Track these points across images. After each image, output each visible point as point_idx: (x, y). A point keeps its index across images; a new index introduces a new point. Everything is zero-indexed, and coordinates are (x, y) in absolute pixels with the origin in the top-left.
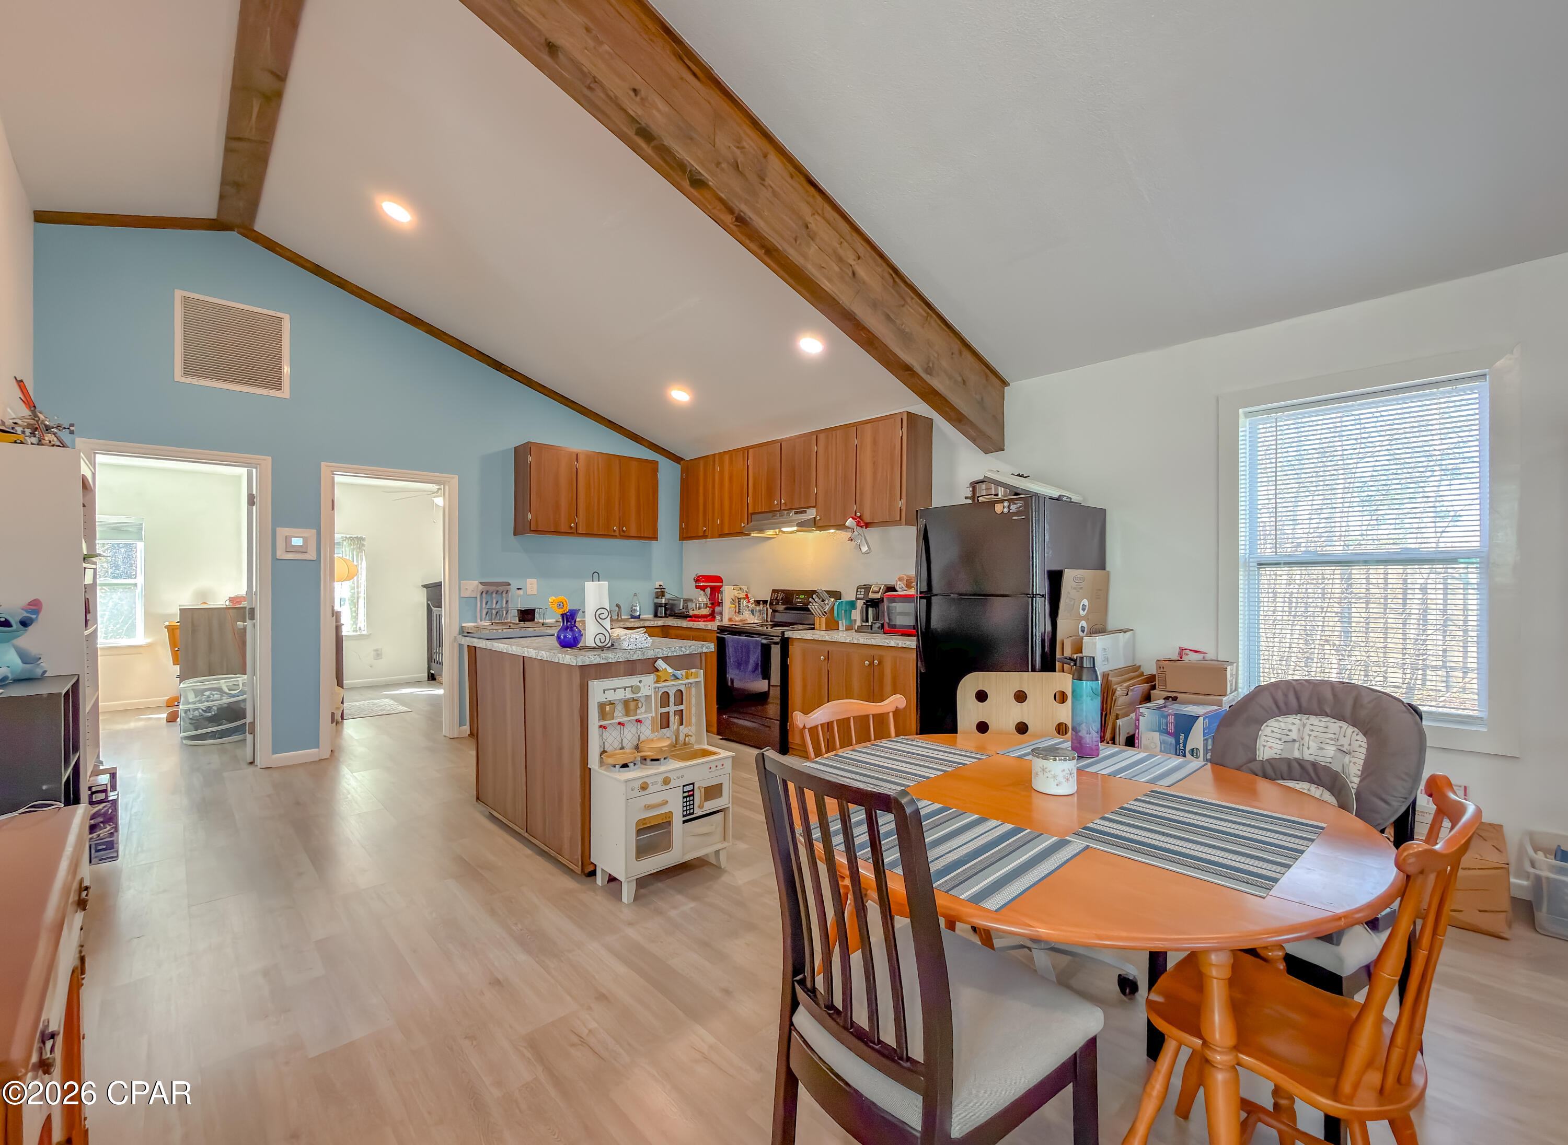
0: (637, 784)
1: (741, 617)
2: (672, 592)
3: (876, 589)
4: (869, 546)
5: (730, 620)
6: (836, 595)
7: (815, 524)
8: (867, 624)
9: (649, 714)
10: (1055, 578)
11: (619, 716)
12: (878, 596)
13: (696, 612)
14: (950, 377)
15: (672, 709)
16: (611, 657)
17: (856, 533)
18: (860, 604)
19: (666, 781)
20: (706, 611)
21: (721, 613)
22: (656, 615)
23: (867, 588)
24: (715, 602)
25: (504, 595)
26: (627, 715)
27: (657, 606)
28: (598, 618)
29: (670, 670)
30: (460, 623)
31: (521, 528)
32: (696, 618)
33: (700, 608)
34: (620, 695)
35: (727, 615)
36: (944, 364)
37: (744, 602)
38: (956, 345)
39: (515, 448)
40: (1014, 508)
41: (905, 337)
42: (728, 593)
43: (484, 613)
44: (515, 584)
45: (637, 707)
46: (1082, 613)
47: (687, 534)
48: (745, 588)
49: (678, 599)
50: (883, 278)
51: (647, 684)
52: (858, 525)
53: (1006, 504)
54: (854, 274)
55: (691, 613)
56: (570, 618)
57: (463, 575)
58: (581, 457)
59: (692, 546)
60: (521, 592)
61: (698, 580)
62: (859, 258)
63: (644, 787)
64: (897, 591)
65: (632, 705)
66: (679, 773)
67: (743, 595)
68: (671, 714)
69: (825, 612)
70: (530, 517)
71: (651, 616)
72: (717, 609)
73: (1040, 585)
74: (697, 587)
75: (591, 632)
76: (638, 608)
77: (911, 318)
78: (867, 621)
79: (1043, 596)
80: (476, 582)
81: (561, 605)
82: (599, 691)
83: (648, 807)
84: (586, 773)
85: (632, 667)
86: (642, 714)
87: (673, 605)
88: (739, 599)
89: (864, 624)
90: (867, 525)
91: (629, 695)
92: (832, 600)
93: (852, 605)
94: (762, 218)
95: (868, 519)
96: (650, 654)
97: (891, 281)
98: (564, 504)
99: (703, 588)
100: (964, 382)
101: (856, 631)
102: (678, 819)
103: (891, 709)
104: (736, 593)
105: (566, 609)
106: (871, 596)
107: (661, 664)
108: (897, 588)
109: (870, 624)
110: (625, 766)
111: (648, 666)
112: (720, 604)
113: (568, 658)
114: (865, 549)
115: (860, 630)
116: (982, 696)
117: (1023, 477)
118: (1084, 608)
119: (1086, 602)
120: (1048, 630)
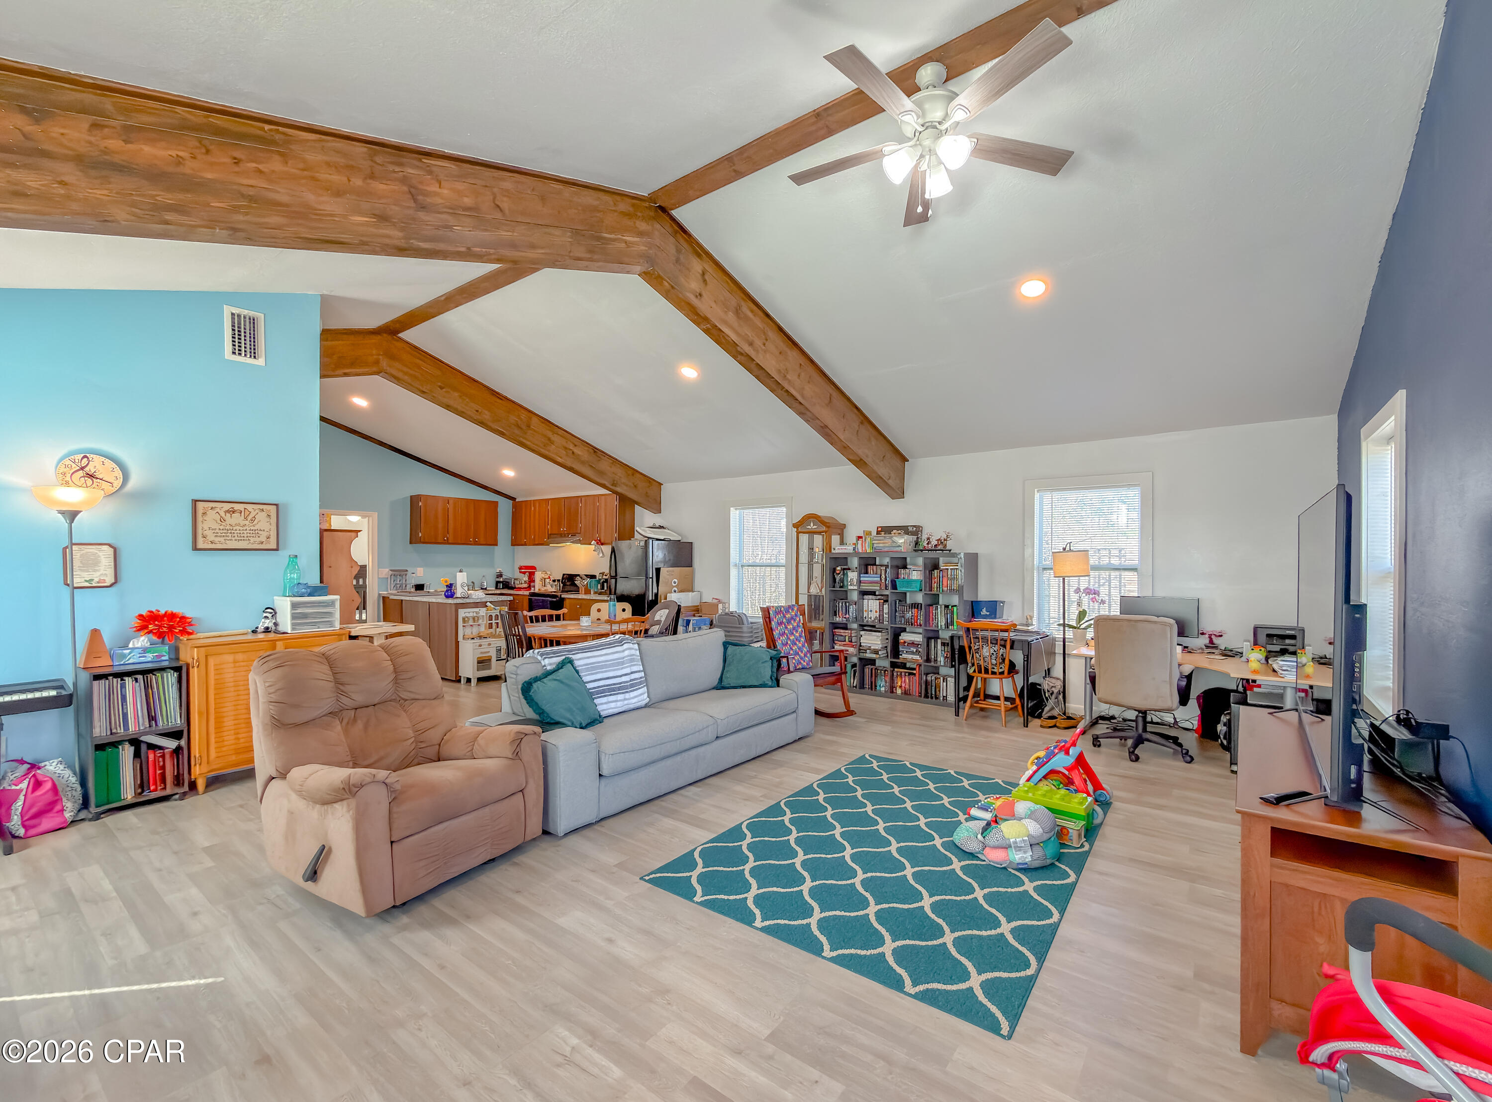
0: (478, 644)
1: (545, 588)
2: (507, 575)
3: (606, 574)
4: (603, 554)
5: (539, 590)
6: (590, 577)
7: (579, 542)
8: (604, 591)
9: (484, 622)
10: (658, 570)
11: (471, 622)
13: (520, 586)
14: (627, 485)
15: (494, 621)
16: (468, 601)
17: (597, 548)
18: (601, 581)
19: (489, 644)
20: (526, 585)
21: (534, 587)
22: (497, 588)
23: (603, 574)
24: (531, 580)
25: (404, 576)
26: (474, 622)
27: (497, 583)
28: (462, 586)
29: (492, 606)
30: (379, 591)
31: (414, 539)
32: (520, 589)
33: (522, 583)
34: (471, 614)
35: (538, 587)
36: (623, 480)
37: (548, 580)
39: (411, 496)
40: (642, 543)
42: (538, 576)
43: (393, 586)
44: (410, 570)
45: (478, 620)
46: (674, 584)
47: (515, 543)
48: (549, 573)
49: (511, 579)
51: (482, 611)
53: (639, 542)
54: (573, 453)
55: (517, 586)
56: (450, 586)
57: (380, 565)
58: (451, 502)
59: (519, 549)
60: (414, 575)
61: (521, 568)
62: (576, 446)
63: (480, 646)
65: (476, 619)
66: (495, 642)
67: (547, 577)
68: (493, 624)
69: (582, 585)
70: (420, 535)
71: (494, 589)
72: (532, 584)
73: (651, 574)
74: (520, 572)
75: (459, 592)
76: (485, 584)
78: (603, 589)
79: (652, 578)
80: (387, 570)
81: (446, 582)
82: (462, 613)
83: (482, 653)
84: (457, 643)
85: (477, 605)
86: (480, 622)
87: (508, 582)
88: (545, 579)
90: (602, 544)
91: (475, 615)
92: (588, 579)
93: (598, 582)
94: (528, 441)
95: (602, 541)
96: (484, 600)
98: (440, 526)
99: (524, 573)
100: (635, 487)
102: (494, 659)
103: (562, 613)
104: (543, 575)
105: (448, 583)
106: (604, 577)
107: (488, 604)
110: (473, 639)
111: (484, 605)
112: (534, 581)
113: (450, 601)
114: (601, 555)
115: (600, 593)
116: (599, 610)
117: (661, 527)
118: (675, 583)
119: (676, 580)
120: (655, 591)
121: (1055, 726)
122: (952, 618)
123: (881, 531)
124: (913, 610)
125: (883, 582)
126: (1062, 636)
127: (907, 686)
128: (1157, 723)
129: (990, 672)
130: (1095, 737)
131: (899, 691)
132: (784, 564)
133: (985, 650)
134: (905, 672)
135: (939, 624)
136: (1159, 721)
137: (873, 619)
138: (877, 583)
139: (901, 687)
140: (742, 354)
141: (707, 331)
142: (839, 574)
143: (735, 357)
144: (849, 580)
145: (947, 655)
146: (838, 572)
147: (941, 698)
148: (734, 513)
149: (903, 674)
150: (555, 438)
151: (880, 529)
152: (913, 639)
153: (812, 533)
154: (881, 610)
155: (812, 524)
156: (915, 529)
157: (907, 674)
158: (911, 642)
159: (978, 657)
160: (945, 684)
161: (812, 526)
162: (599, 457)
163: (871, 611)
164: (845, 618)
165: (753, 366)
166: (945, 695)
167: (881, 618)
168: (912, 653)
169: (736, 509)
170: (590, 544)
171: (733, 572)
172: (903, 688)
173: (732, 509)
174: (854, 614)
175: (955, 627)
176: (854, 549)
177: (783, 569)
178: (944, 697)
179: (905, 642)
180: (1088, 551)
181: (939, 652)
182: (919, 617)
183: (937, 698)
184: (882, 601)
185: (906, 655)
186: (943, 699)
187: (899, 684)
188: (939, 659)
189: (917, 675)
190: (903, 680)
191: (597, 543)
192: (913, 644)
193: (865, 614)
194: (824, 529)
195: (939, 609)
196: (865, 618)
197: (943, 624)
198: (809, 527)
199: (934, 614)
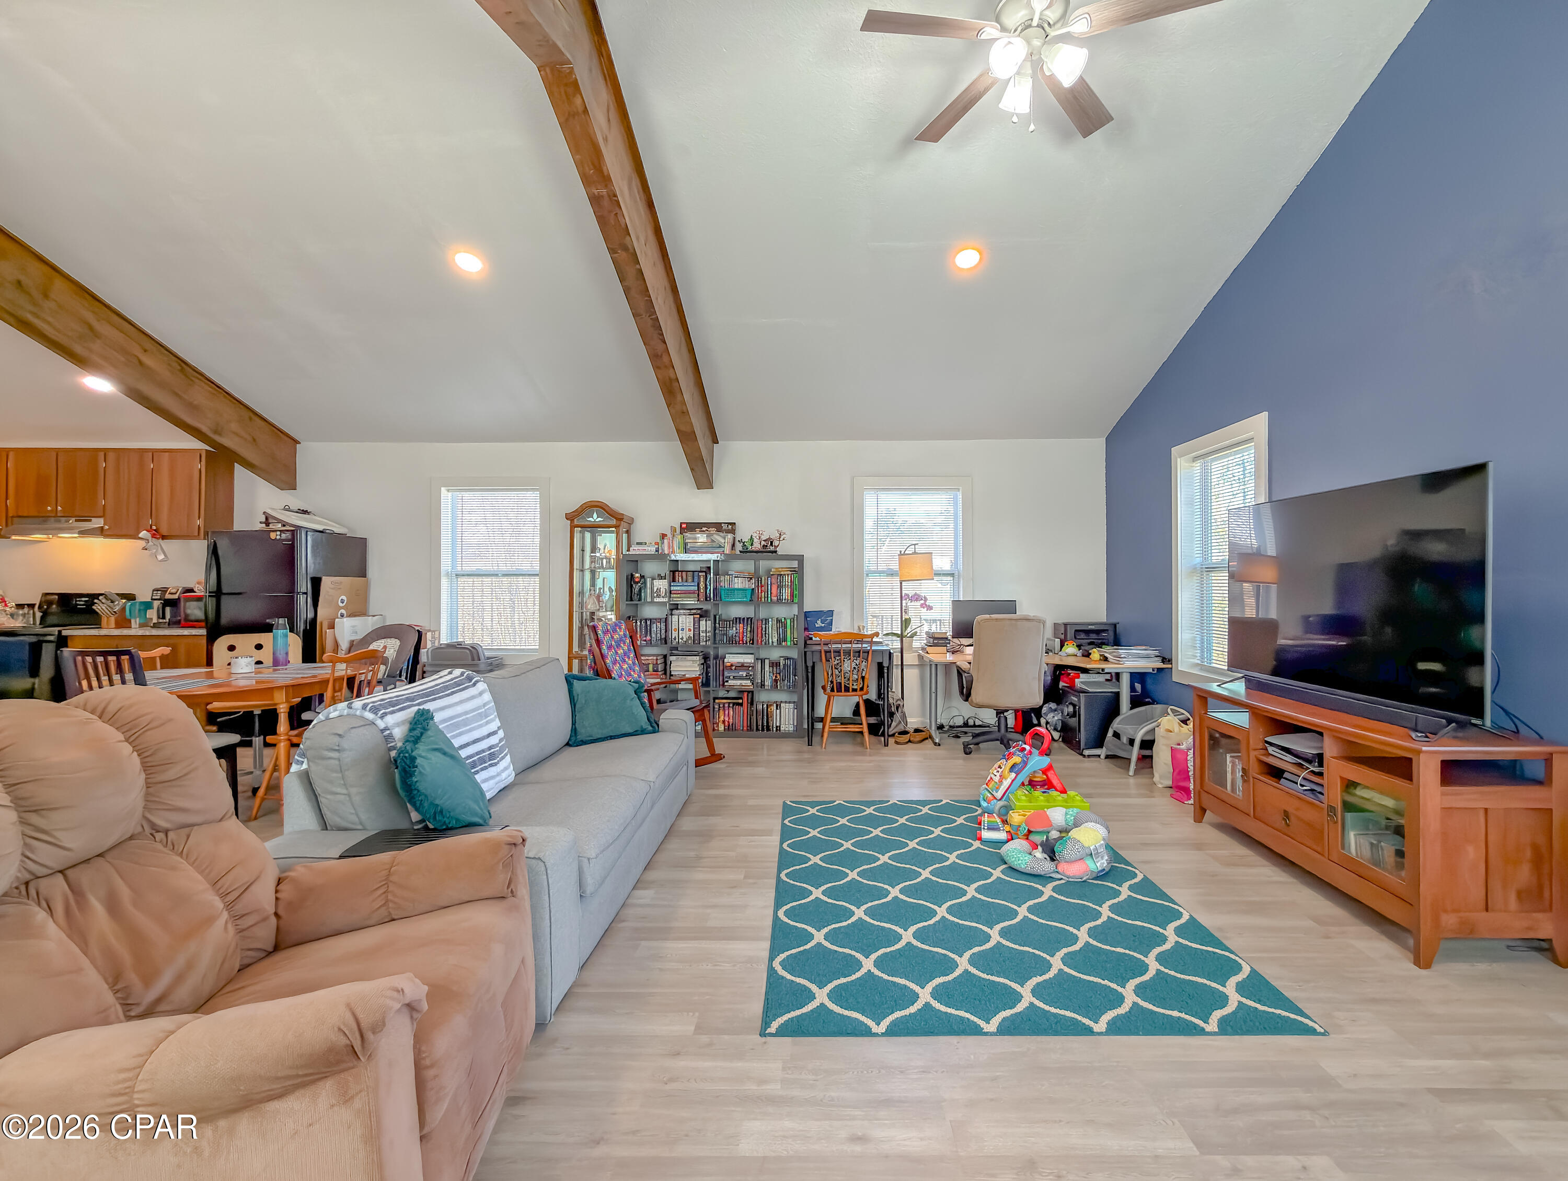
3: (174, 591)
4: (165, 555)
6: (130, 597)
7: (102, 532)
8: (165, 621)
10: (316, 583)
12: (176, 597)
17: (151, 543)
18: (156, 604)
23: (164, 590)
36: (234, 426)
37: (1, 606)
38: (247, 414)
40: (284, 536)
41: (193, 408)
46: (341, 605)
50: (169, 365)
52: (152, 537)
53: (278, 533)
62: (145, 351)
64: (195, 592)
69: (115, 612)
73: (304, 585)
77: (199, 395)
78: (164, 617)
79: (306, 593)
89: (161, 621)
90: (164, 537)
92: (124, 601)
93: (148, 606)
95: (164, 531)
97: (179, 368)
100: (254, 440)
101: (151, 627)
103: (159, 654)
106: (168, 596)
108: (196, 590)
109: (168, 621)
114: (161, 557)
115: (155, 626)
116: (232, 646)
117: (305, 512)
118: (342, 601)
119: (344, 597)
120: (311, 615)
121: (910, 741)
122: (785, 632)
123: (686, 528)
124: (738, 625)
125: (702, 591)
126: (900, 647)
127: (731, 721)
128: (980, 726)
129: (851, 690)
130: (966, 744)
131: (721, 728)
132: (538, 573)
133: (846, 665)
134: (729, 703)
135: (770, 641)
136: (981, 723)
137: (685, 640)
138: (694, 593)
139: (724, 722)
140: (625, 248)
141: (595, 200)
142: (639, 582)
143: (612, 251)
144: (655, 590)
145: (776, 677)
146: (637, 580)
147: (775, 729)
148: (446, 495)
149: (726, 705)
150: (103, 328)
151: (684, 526)
152: (742, 661)
153: (593, 527)
154: (697, 628)
155: (595, 516)
156: (730, 527)
157: (731, 705)
158: (740, 665)
159: (837, 673)
160: (778, 711)
161: (595, 518)
162: (192, 380)
163: (683, 630)
164: (645, 641)
165: (631, 272)
166: (778, 725)
167: (697, 638)
168: (741, 678)
169: (448, 491)
170: (135, 536)
171: (444, 582)
172: (726, 723)
173: (443, 489)
174: (659, 635)
175: (789, 643)
176: (657, 551)
177: (537, 579)
178: (777, 727)
179: (732, 665)
180: (932, 553)
181: (767, 674)
182: (745, 634)
183: (768, 729)
184: (698, 616)
185: (734, 682)
186: (777, 730)
187: (722, 718)
188: (766, 683)
189: (745, 704)
190: (727, 712)
191: (153, 536)
192: (742, 666)
193: (675, 634)
194: (614, 522)
195: (770, 623)
196: (675, 639)
197: (775, 640)
198: (591, 519)
199: (764, 629)
